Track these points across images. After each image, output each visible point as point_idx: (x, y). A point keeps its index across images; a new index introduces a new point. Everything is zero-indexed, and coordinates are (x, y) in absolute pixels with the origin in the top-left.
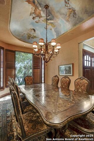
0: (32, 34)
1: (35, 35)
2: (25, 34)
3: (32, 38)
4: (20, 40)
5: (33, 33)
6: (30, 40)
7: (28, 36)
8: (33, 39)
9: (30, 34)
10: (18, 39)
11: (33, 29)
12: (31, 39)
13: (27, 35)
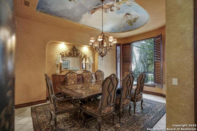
0: (131, 19)
1: (134, 17)
2: (124, 24)
3: (134, 22)
4: (124, 32)
5: (131, 17)
6: (133, 26)
7: (129, 23)
8: (136, 23)
9: (129, 21)
10: (122, 32)
11: (126, 14)
12: (133, 24)
13: (127, 23)
